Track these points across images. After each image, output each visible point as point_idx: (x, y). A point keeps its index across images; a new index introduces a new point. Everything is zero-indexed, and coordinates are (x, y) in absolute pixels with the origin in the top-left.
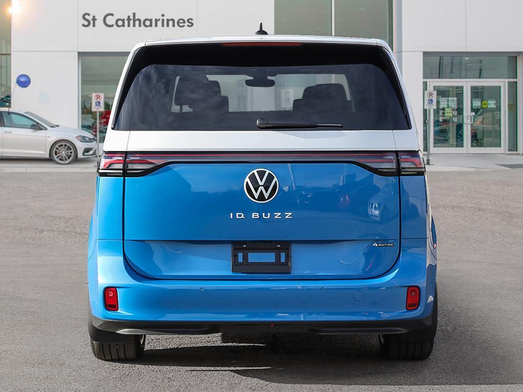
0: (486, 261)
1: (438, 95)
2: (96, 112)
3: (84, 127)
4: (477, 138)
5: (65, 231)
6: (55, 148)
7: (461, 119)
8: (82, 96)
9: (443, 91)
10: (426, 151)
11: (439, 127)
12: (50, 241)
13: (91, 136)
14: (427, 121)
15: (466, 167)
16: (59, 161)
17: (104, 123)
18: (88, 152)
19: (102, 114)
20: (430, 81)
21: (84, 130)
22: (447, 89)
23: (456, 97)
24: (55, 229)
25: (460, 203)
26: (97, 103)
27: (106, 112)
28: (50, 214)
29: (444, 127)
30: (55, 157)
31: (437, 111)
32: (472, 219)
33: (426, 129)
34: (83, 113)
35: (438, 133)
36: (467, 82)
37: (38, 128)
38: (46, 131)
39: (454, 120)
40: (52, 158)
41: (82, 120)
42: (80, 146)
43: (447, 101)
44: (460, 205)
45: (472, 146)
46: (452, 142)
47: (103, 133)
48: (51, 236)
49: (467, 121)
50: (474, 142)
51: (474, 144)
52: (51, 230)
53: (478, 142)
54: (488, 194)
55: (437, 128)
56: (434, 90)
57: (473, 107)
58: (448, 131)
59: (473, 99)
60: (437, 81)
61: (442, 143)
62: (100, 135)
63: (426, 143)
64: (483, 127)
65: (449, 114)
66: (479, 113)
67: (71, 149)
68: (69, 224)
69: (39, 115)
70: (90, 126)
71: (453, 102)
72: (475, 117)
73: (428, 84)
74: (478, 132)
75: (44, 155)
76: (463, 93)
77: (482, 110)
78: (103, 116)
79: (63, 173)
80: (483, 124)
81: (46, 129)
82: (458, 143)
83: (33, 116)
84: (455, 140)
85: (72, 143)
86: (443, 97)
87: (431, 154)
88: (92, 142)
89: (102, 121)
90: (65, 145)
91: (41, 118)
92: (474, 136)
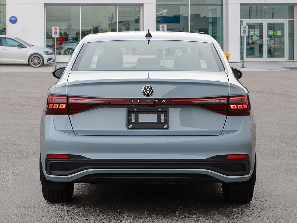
0: (276, 122)
1: (249, 28)
2: (54, 38)
3: (48, 46)
4: (271, 53)
5: (37, 105)
6: (31, 58)
7: (262, 42)
8: (47, 29)
9: (252, 26)
10: (242, 60)
11: (250, 46)
12: (28, 111)
13: (52, 51)
14: (242, 43)
15: (264, 69)
16: (34, 66)
17: (59, 44)
18: (50, 60)
19: (58, 39)
20: (244, 20)
21: (47, 48)
22: (254, 25)
23: (259, 29)
24: (31, 104)
25: (261, 89)
26: (55, 33)
27: (60, 37)
28: (29, 96)
29: (252, 46)
30: (31, 63)
31: (248, 37)
32: (268, 99)
33: (242, 47)
34: (47, 38)
35: (249, 49)
36: (265, 20)
37: (22, 47)
38: (26, 48)
39: (258, 42)
40: (29, 64)
41: (47, 42)
42: (46, 57)
43: (254, 31)
44: (262, 90)
45: (268, 57)
46: (257, 55)
47: (59, 49)
48: (29, 108)
49: (265, 43)
50: (269, 54)
51: (269, 56)
52: (29, 105)
53: (271, 55)
54: (277, 84)
55: (248, 47)
56: (247, 25)
57: (269, 35)
58: (254, 49)
59: (269, 30)
60: (248, 20)
61: (251, 55)
62: (57, 51)
63: (242, 56)
64: (274, 46)
65: (255, 39)
66: (272, 38)
67: (40, 59)
68: (39, 101)
69: (22, 39)
70: (51, 46)
71: (257, 32)
72: (270, 41)
73: (243, 22)
74: (271, 49)
75: (25, 62)
76: (263, 27)
77: (274, 36)
78: (59, 40)
79: (36, 72)
80: (274, 45)
81: (26, 47)
82: (260, 55)
83: (19, 40)
84: (258, 53)
85: (41, 55)
86: (251, 29)
87: (245, 61)
88: (52, 55)
89: (58, 43)
90: (37, 57)
91: (23, 41)
92: (269, 51)
